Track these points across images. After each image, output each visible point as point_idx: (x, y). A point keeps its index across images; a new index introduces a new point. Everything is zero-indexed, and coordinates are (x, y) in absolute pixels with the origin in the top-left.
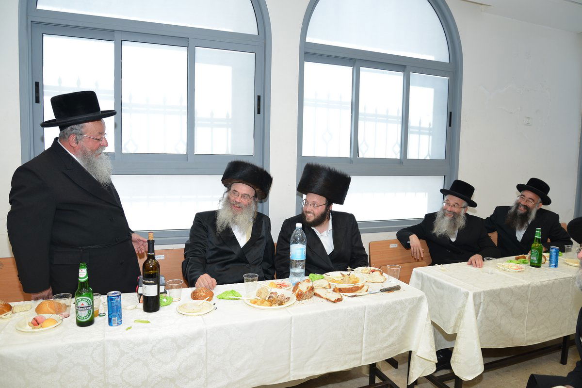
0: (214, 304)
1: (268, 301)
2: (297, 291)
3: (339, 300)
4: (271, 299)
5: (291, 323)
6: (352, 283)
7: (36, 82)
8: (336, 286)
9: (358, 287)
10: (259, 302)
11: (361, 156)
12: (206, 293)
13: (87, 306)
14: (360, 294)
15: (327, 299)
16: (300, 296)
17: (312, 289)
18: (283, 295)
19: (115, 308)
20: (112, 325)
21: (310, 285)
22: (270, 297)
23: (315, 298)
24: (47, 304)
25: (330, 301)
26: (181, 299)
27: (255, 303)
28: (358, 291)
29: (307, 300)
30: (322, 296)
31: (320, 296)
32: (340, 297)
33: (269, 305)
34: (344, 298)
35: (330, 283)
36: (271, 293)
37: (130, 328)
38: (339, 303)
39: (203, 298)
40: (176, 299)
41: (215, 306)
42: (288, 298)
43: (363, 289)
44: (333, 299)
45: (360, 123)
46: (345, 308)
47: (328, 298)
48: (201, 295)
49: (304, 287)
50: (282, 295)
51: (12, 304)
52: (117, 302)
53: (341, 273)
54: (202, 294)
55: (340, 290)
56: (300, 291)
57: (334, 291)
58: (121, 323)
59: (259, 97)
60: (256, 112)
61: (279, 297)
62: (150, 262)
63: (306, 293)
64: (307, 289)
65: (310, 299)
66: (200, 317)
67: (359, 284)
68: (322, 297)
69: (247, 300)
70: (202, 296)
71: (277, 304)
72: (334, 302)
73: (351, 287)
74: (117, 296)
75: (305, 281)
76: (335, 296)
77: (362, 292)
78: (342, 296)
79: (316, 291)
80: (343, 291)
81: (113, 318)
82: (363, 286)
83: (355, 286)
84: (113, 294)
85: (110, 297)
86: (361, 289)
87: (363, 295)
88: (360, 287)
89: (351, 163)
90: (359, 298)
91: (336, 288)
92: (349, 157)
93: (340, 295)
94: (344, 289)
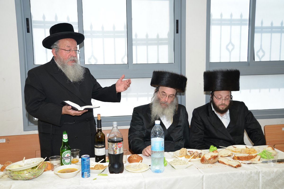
3: (239, 166)
5: (203, 180)
8: (236, 155)
9: (252, 156)
11: (257, 59)
12: (138, 158)
15: (229, 165)
19: (86, 166)
20: (84, 177)
21: (215, 154)
25: (232, 166)
30: (225, 163)
31: (223, 163)
32: (239, 164)
34: (242, 165)
37: (96, 179)
43: (256, 157)
44: (235, 166)
46: (243, 172)
47: (230, 164)
54: (135, 158)
57: (234, 159)
58: (90, 176)
64: (211, 157)
66: (141, 173)
67: (254, 155)
68: (226, 164)
72: (235, 167)
73: (247, 156)
76: (235, 163)
77: (256, 160)
78: (241, 163)
79: (220, 159)
80: (240, 158)
81: (85, 172)
82: (256, 155)
83: (250, 155)
84: (85, 156)
85: (83, 159)
86: (254, 158)
87: (256, 163)
88: (254, 156)
89: (248, 66)
90: (255, 166)
91: (235, 156)
92: (247, 61)
93: (239, 163)
94: (242, 157)
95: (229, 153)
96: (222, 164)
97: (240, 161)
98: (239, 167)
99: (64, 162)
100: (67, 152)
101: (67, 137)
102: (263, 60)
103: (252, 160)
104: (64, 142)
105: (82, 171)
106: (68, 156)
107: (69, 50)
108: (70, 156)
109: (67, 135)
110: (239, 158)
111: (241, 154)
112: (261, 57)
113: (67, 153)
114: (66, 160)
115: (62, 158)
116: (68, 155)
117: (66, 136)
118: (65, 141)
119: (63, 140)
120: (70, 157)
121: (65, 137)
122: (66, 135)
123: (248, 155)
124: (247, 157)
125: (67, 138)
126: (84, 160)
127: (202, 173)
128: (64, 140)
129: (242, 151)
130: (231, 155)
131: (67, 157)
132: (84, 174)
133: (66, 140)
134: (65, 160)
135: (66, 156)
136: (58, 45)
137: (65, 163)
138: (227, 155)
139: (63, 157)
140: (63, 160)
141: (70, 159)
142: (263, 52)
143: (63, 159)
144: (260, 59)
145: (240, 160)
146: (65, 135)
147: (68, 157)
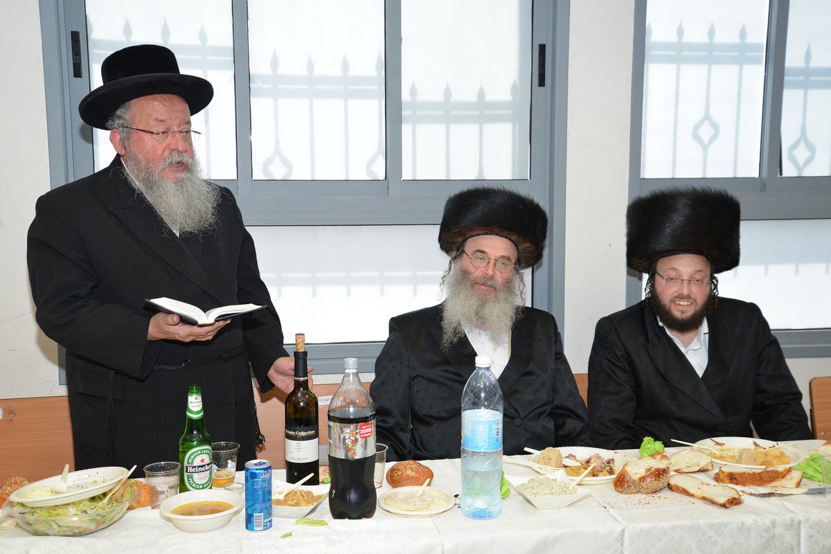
0: (456, 496)
3: (735, 502)
5: (622, 544)
8: (724, 469)
9: (776, 472)
11: (789, 171)
14: (785, 492)
15: (704, 499)
19: (260, 493)
20: (252, 529)
21: (659, 464)
25: (713, 502)
28: (777, 484)
30: (692, 491)
31: (685, 492)
32: (736, 496)
34: (745, 498)
37: (290, 535)
38: (735, 509)
43: (788, 477)
44: (722, 500)
46: (749, 520)
47: (707, 496)
55: (733, 478)
57: (717, 478)
58: (271, 526)
59: (542, 48)
60: (536, 81)
64: (646, 471)
66: (429, 519)
67: (781, 468)
68: (692, 495)
72: (724, 506)
73: (760, 471)
74: (265, 469)
76: (723, 492)
77: (787, 485)
78: (739, 491)
79: (676, 480)
80: (738, 479)
81: (255, 514)
82: (789, 470)
83: (768, 469)
84: (256, 464)
85: (250, 471)
86: (784, 477)
87: (788, 495)
88: (782, 473)
89: (762, 191)
90: (784, 502)
91: (723, 472)
92: (757, 176)
93: (734, 492)
94: (742, 475)
95: (704, 462)
96: (683, 495)
97: (739, 488)
98: (737, 507)
99: (189, 481)
100: (201, 450)
101: (201, 403)
102: (809, 172)
103: (774, 484)
104: (191, 420)
105: (246, 509)
106: (203, 464)
107: (164, 133)
108: (208, 462)
109: (200, 398)
110: (736, 479)
111: (740, 465)
112: (801, 164)
113: (198, 455)
114: (196, 476)
115: (185, 469)
116: (202, 461)
117: (197, 401)
118: (195, 417)
119: (187, 413)
120: (208, 465)
121: (195, 404)
122: (196, 398)
123: (764, 467)
124: (759, 474)
125: (200, 408)
126: (253, 476)
127: (619, 522)
128: (192, 412)
129: (744, 457)
130: (710, 468)
131: (199, 467)
132: (255, 520)
133: (198, 413)
134: (194, 474)
135: (197, 462)
136: (127, 116)
137: (194, 485)
138: (697, 469)
139: (187, 467)
140: (186, 474)
141: (208, 472)
142: (811, 147)
143: (187, 472)
144: (800, 169)
145: (736, 484)
146: (195, 396)
147: (202, 466)
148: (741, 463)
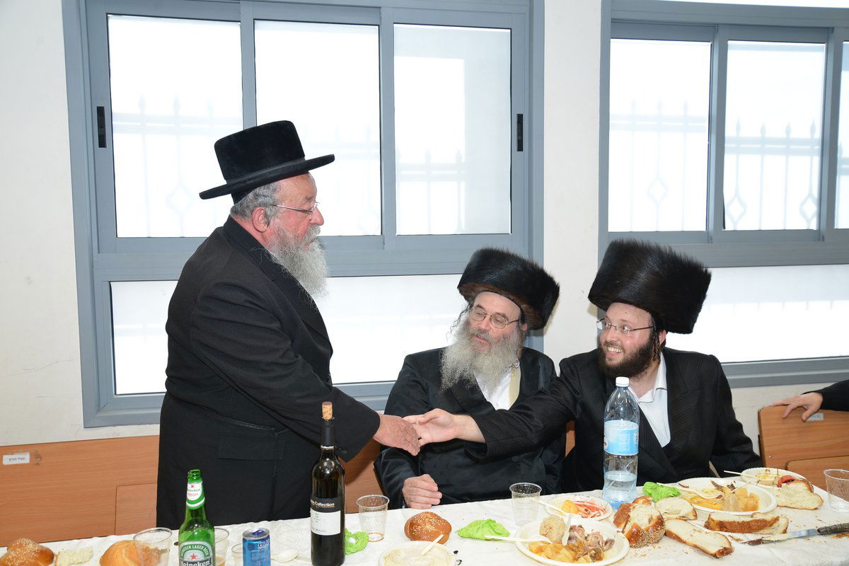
0: (456, 552)
1: (569, 548)
2: (629, 527)
3: (726, 552)
4: (573, 542)
6: (745, 510)
7: (98, 107)
8: (713, 517)
9: (764, 521)
10: (549, 551)
11: (729, 226)
12: (436, 526)
13: (202, 559)
14: (772, 539)
15: (695, 547)
16: (636, 538)
17: (660, 522)
18: (598, 533)
22: (570, 539)
23: (667, 543)
24: (124, 552)
25: (705, 552)
26: (386, 537)
27: (540, 550)
28: (766, 531)
29: (650, 547)
30: (684, 537)
31: (679, 539)
32: (726, 544)
33: (571, 558)
34: (734, 544)
35: (696, 506)
36: (572, 529)
38: (726, 558)
39: (431, 537)
40: (375, 537)
41: (459, 556)
42: (610, 543)
43: (775, 525)
44: (714, 550)
45: (729, 159)
47: (698, 544)
48: (427, 531)
49: (641, 517)
50: (597, 535)
51: (54, 547)
52: (262, 551)
53: (713, 482)
54: (428, 527)
55: (722, 526)
56: (635, 526)
57: (707, 526)
59: (520, 117)
60: (515, 147)
61: (589, 538)
62: (325, 464)
63: (647, 530)
64: (650, 521)
65: (657, 545)
67: (768, 517)
68: (685, 542)
69: (523, 543)
70: (428, 533)
71: (588, 556)
72: (715, 556)
73: (748, 519)
74: (262, 539)
75: (641, 501)
76: (715, 541)
77: (774, 533)
78: (730, 539)
79: (671, 526)
80: (728, 527)
82: (777, 519)
83: (756, 518)
86: (771, 526)
87: (776, 541)
88: (769, 522)
89: (709, 243)
90: (773, 550)
91: (713, 520)
92: (705, 230)
93: (726, 540)
94: (732, 523)
96: (676, 542)
97: (729, 535)
98: (729, 556)
100: (192, 545)
103: (761, 532)
106: (194, 560)
110: (726, 527)
111: (727, 512)
112: (735, 219)
116: (194, 556)
124: (748, 522)
145: (727, 531)
148: (729, 511)
